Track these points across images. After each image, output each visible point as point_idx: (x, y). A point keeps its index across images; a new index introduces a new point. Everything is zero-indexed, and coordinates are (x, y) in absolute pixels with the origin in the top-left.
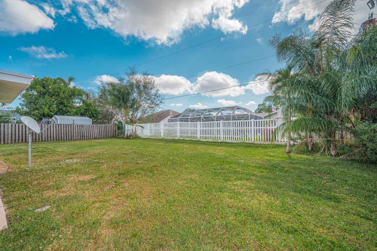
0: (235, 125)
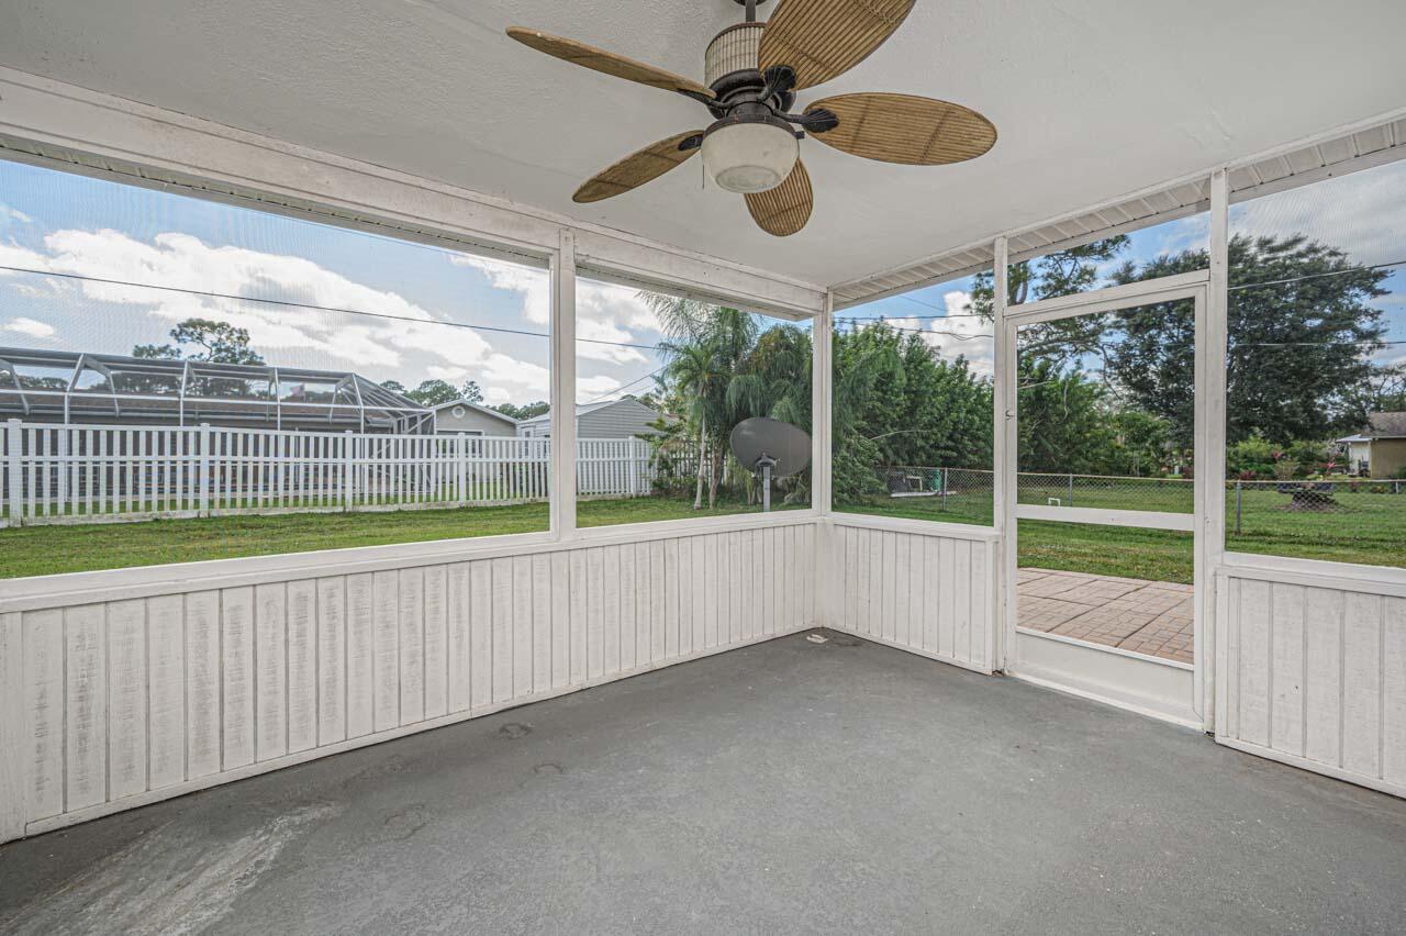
0: (380, 448)
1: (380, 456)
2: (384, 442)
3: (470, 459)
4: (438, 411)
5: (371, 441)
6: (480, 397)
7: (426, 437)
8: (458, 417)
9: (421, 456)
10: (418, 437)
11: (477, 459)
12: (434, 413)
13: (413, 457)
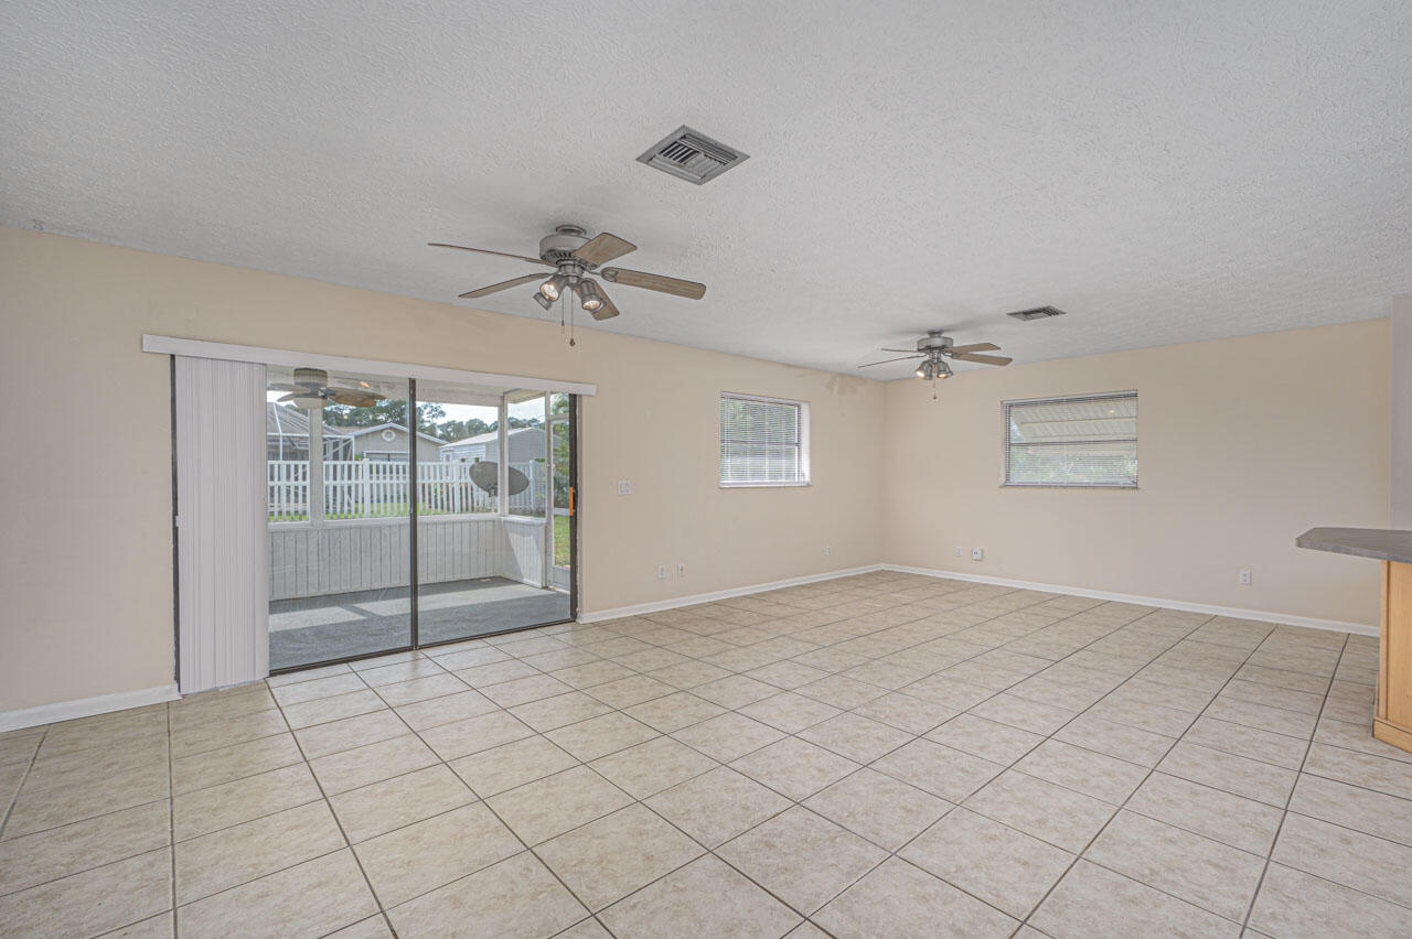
1: (296, 479)
2: (300, 467)
3: (374, 481)
4: (356, 437)
5: (288, 467)
6: (442, 412)
7: (347, 463)
8: (389, 440)
9: (342, 479)
10: (339, 463)
11: (381, 481)
12: (353, 439)
13: (335, 479)
